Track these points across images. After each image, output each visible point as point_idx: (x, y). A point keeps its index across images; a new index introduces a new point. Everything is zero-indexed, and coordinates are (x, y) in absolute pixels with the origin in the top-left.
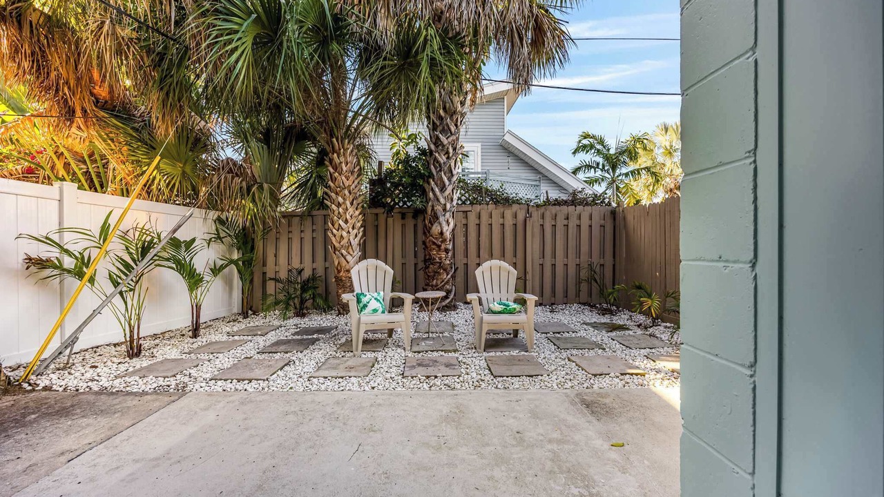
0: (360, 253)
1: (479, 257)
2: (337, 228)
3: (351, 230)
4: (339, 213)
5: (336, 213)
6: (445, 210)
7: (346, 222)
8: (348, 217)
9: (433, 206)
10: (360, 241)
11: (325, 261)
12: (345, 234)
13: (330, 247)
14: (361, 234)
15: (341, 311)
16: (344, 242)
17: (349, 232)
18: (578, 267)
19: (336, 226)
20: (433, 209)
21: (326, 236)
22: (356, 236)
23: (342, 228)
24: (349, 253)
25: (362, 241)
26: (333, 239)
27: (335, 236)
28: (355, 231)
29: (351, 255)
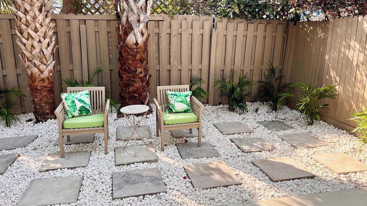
0: (54, 62)
1: (170, 64)
2: (26, 37)
3: (42, 39)
4: (27, 21)
5: (24, 20)
6: (139, 21)
7: (36, 30)
8: (38, 26)
9: (127, 17)
10: (53, 49)
11: (16, 68)
12: (36, 44)
13: (20, 56)
14: (53, 43)
15: (40, 119)
16: (36, 51)
17: (40, 41)
18: (252, 71)
19: (25, 34)
20: (127, 20)
21: (14, 44)
22: (48, 45)
23: (32, 38)
24: (42, 62)
25: (55, 50)
26: (23, 47)
27: (25, 45)
28: (47, 40)
29: (45, 64)
